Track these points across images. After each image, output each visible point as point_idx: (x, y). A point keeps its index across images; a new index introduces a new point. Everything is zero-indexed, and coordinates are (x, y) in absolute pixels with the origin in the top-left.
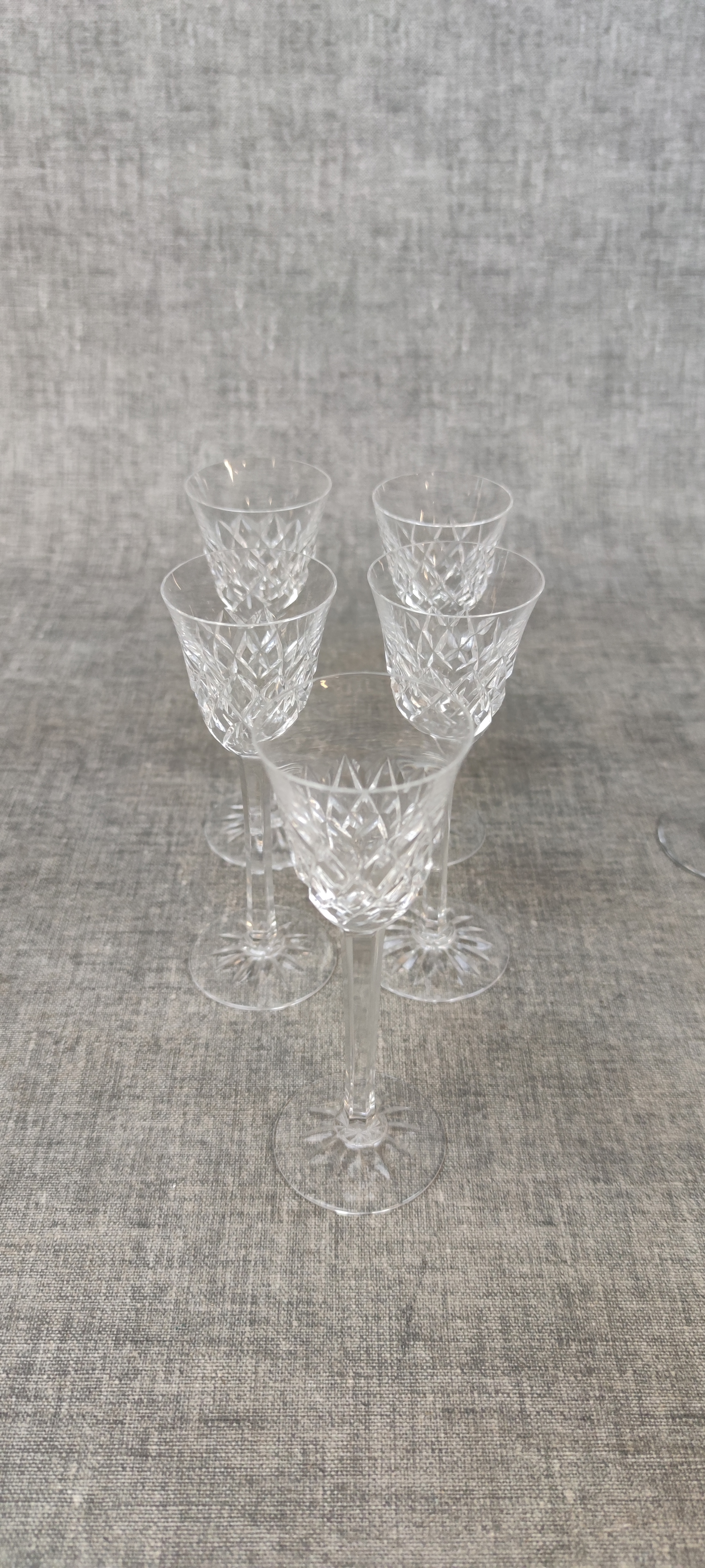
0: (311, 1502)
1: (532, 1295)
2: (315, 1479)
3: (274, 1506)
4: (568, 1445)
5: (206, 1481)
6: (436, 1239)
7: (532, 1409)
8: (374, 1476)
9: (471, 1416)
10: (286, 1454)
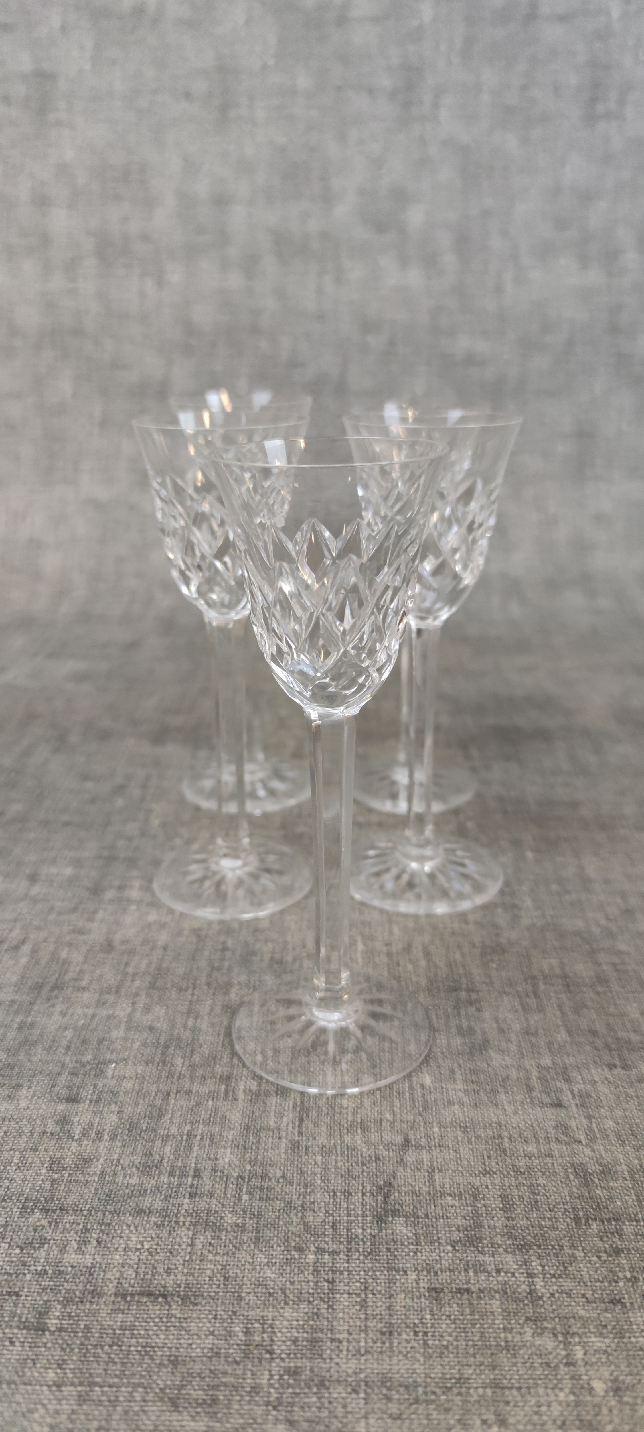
0: (252, 1388)
1: (540, 1173)
2: (260, 1362)
3: (204, 1390)
4: (593, 1330)
5: (116, 1360)
6: (420, 1118)
7: (543, 1290)
8: (338, 1360)
9: (465, 1296)
10: (224, 1333)
